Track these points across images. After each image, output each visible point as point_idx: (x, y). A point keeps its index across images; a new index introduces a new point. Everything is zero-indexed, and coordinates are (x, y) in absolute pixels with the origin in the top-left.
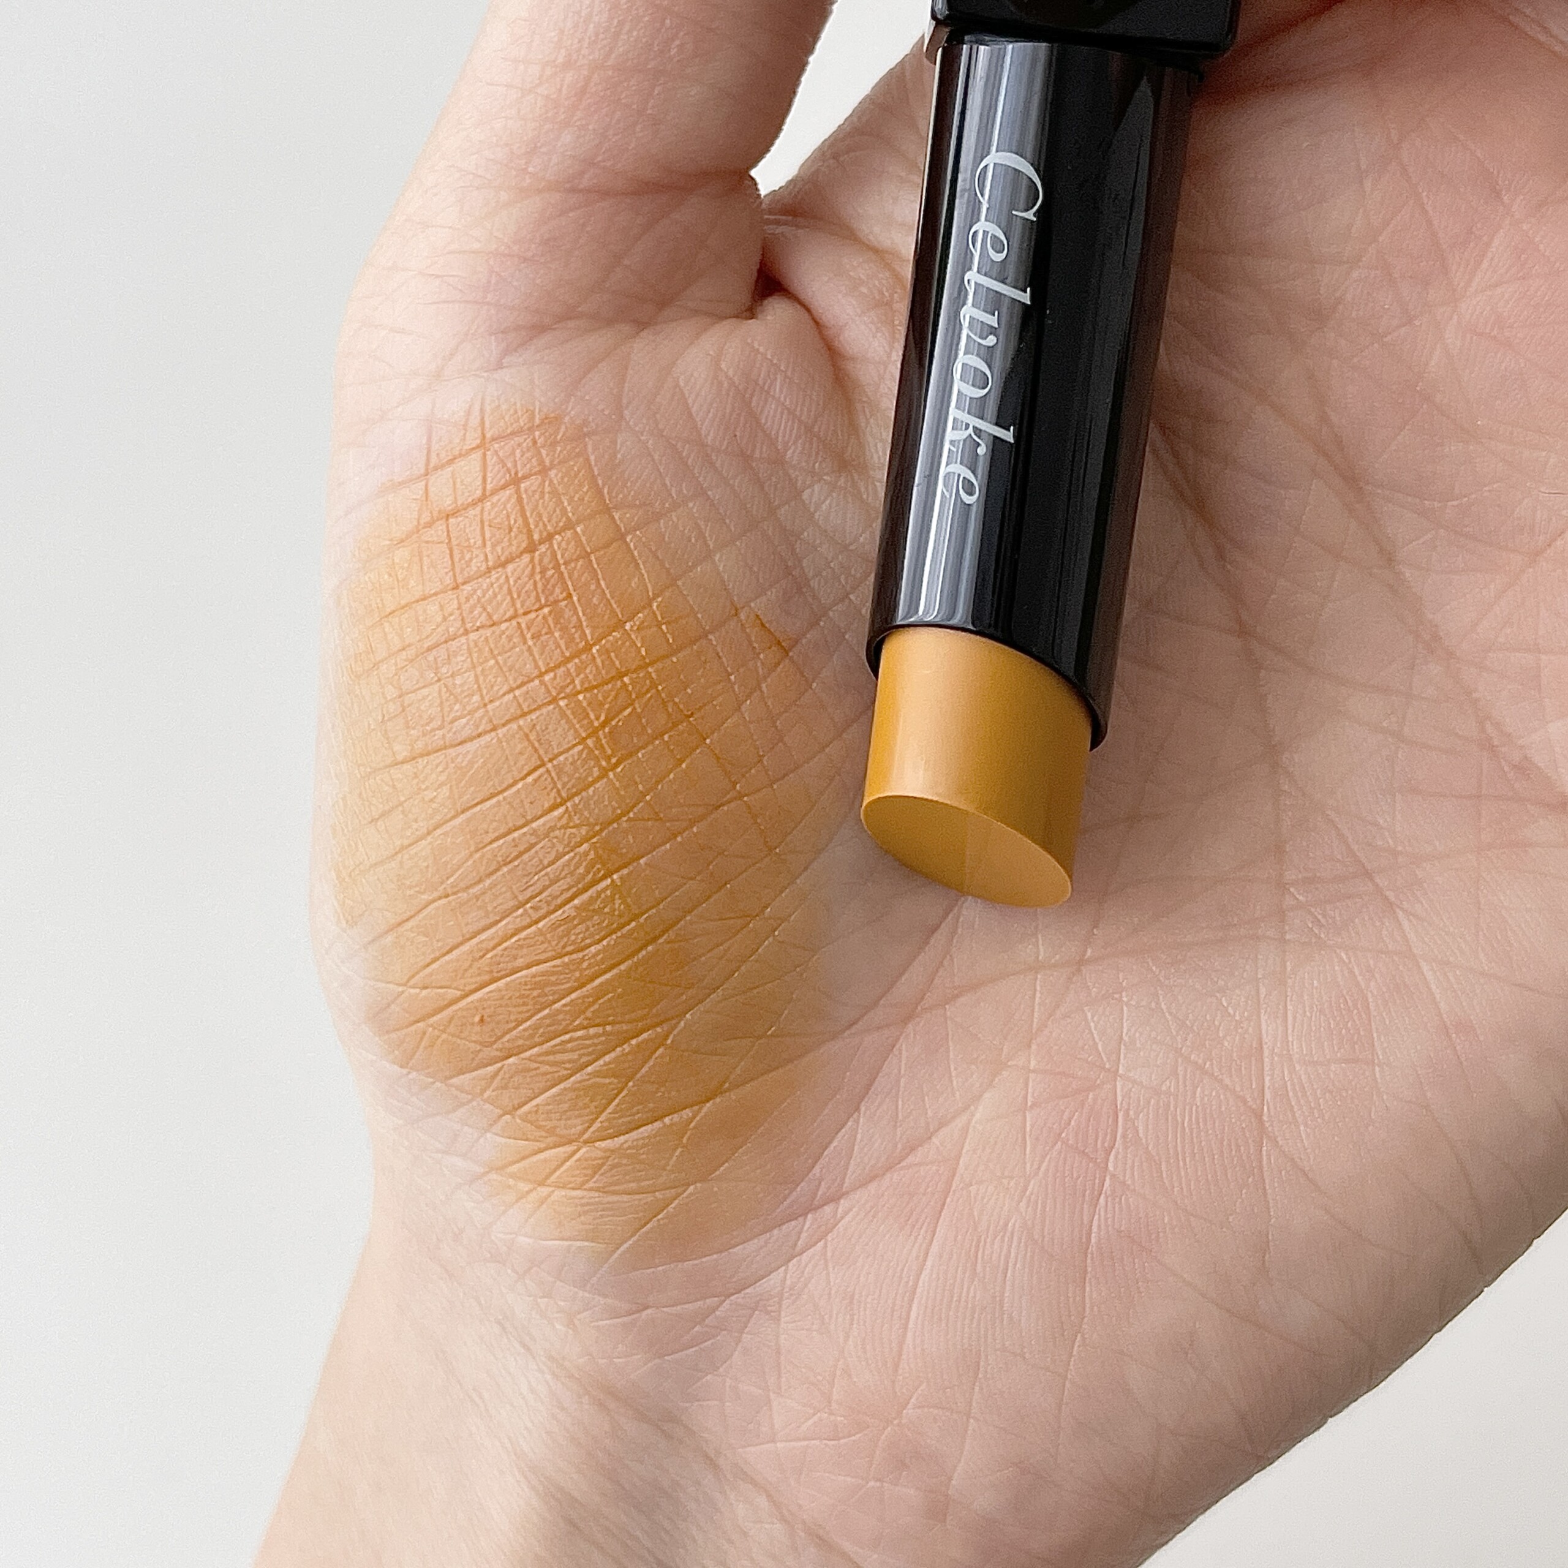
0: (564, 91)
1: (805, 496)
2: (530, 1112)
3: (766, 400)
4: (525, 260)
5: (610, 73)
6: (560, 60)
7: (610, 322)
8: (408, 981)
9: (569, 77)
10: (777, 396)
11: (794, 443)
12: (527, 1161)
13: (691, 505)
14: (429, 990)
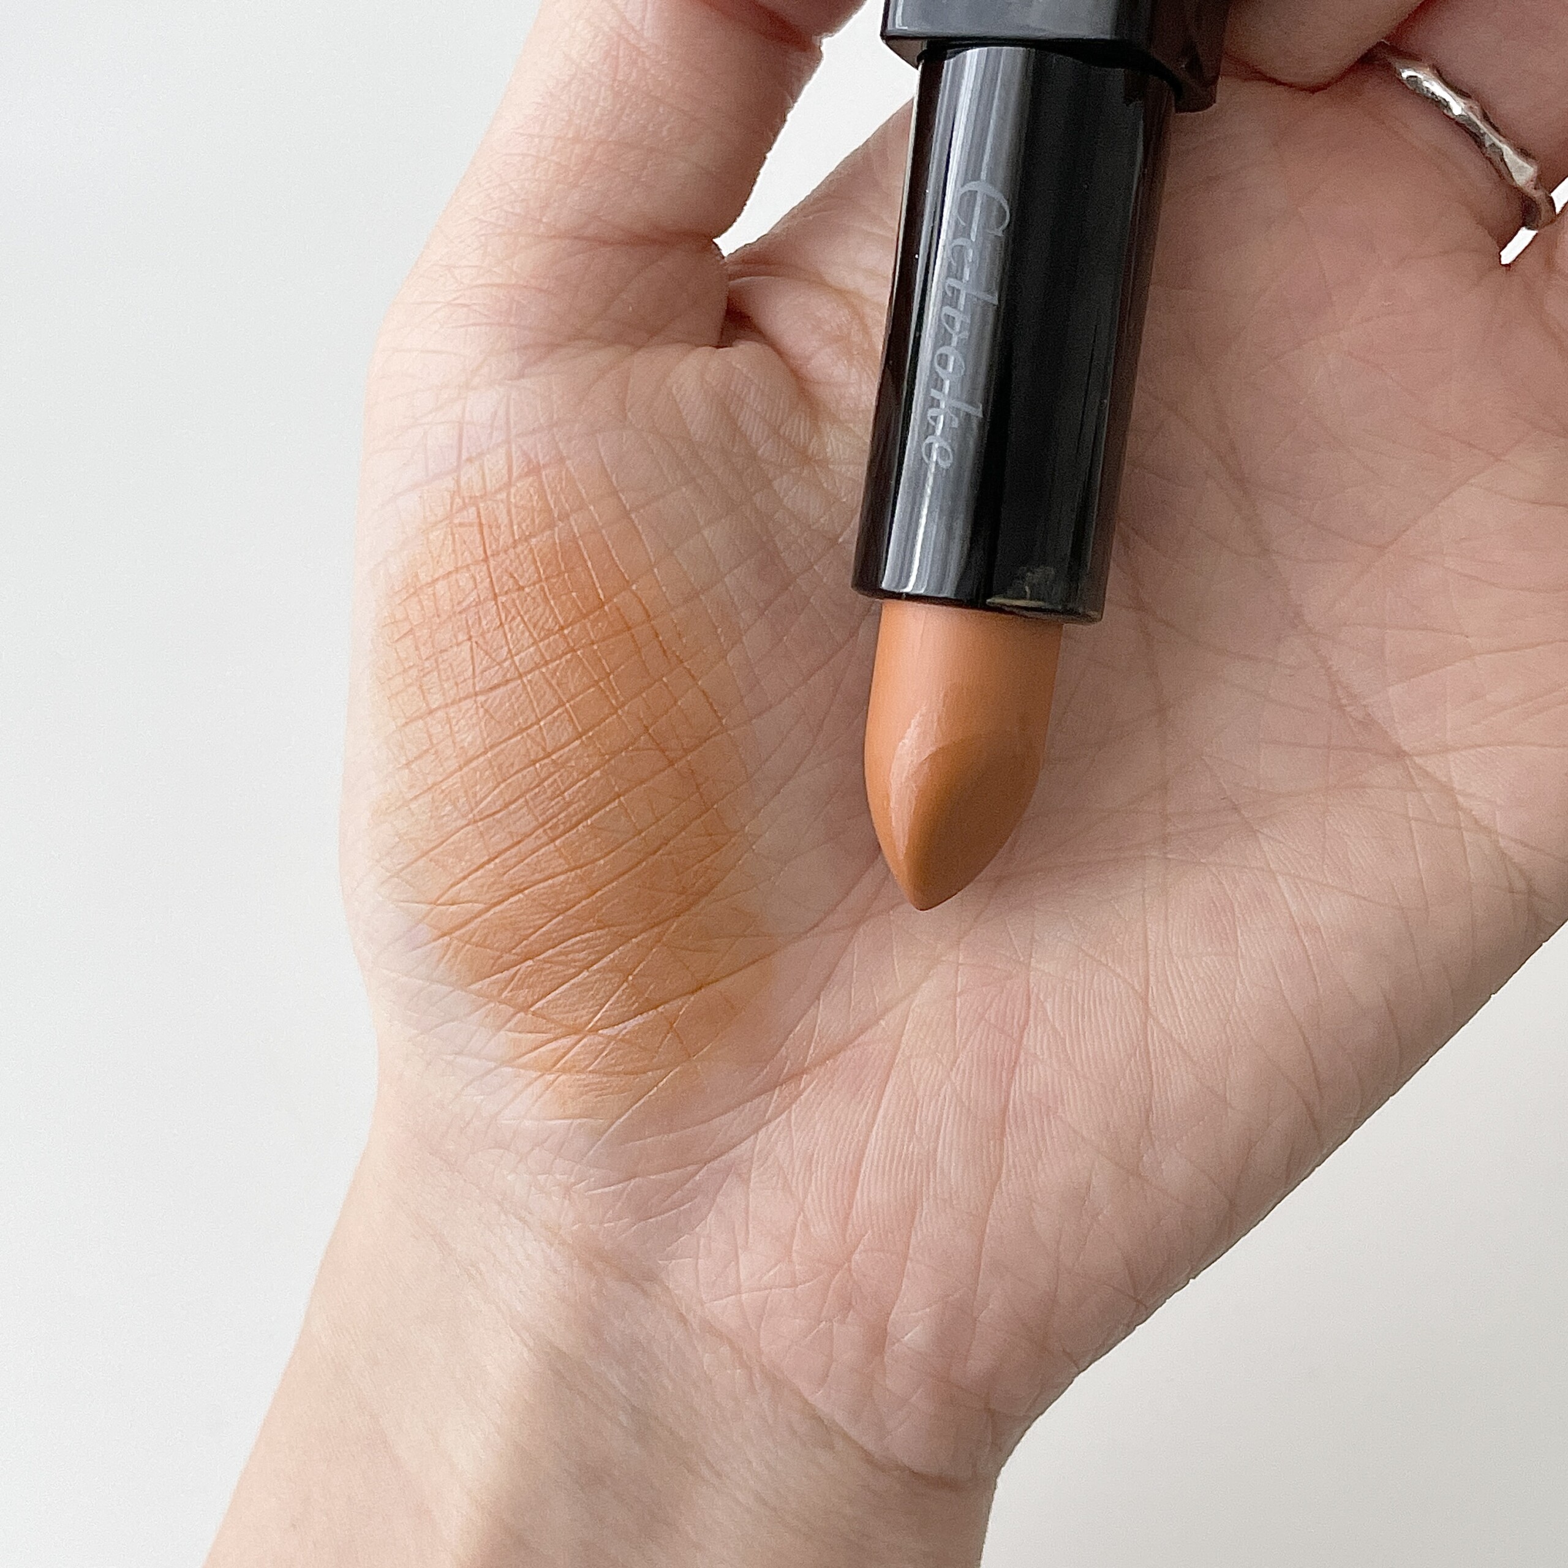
0: (573, 160)
1: (776, 484)
2: (543, 1008)
3: (742, 407)
4: (541, 290)
5: (613, 147)
6: (570, 135)
7: (611, 344)
8: (438, 899)
9: (578, 149)
10: (751, 404)
11: (765, 442)
12: (537, 1051)
13: (684, 489)
14: (455, 906)
